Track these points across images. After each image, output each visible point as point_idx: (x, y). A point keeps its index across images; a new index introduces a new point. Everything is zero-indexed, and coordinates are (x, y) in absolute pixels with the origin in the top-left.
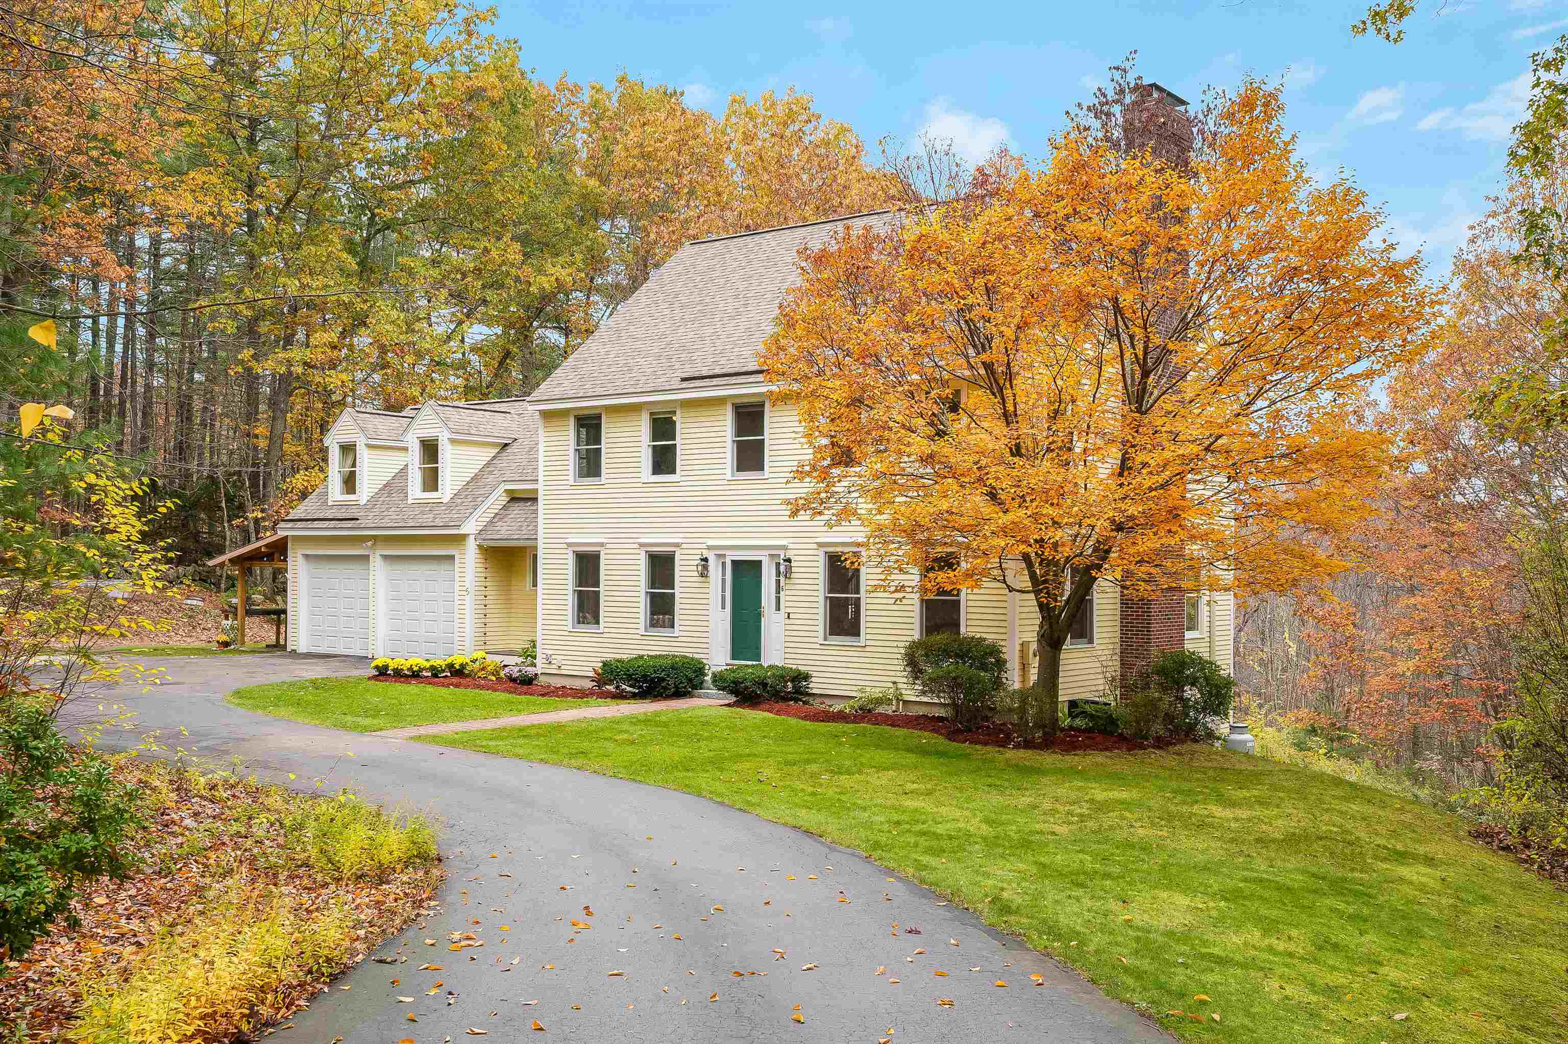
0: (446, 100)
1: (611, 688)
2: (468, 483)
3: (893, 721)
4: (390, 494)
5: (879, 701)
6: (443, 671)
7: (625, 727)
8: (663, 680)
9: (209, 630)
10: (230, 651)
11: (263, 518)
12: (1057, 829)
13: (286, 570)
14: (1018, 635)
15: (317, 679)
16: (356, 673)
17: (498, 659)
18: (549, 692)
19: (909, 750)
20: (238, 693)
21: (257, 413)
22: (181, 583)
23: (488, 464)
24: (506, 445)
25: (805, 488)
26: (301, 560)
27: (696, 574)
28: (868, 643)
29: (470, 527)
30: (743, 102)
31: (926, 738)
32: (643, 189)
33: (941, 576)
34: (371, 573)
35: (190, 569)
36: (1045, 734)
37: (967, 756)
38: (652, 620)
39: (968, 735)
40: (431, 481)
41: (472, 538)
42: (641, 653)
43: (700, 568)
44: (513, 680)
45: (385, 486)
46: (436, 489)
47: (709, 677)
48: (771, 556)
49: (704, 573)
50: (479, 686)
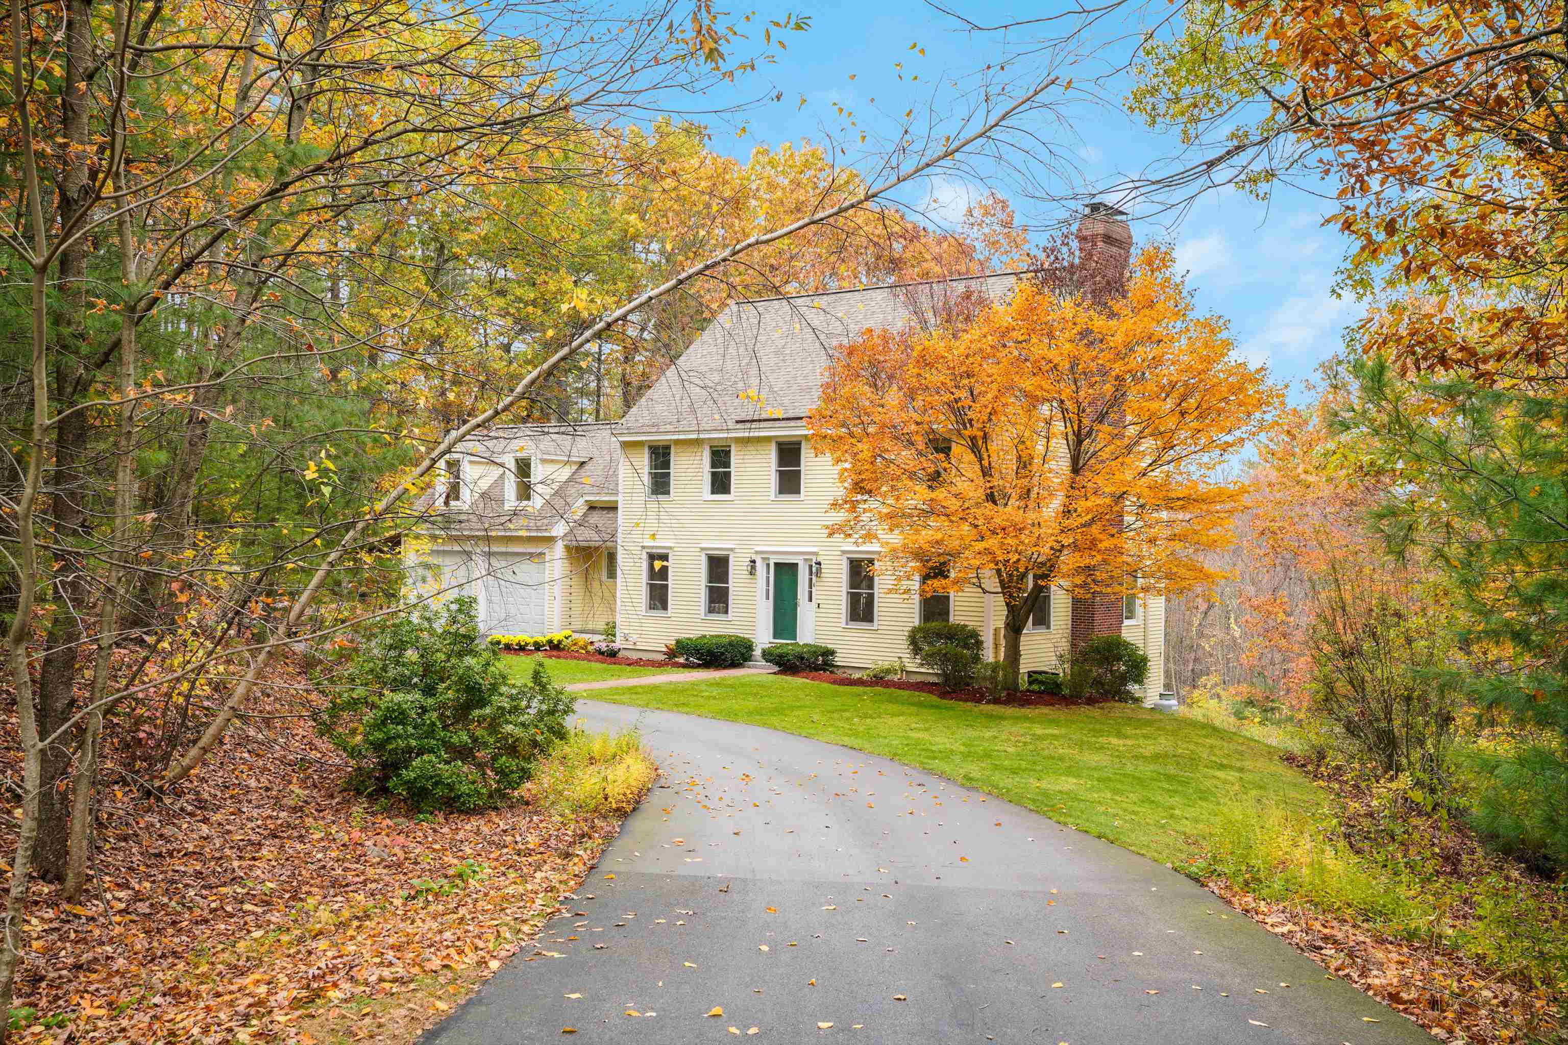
1: (681, 660)
2: (554, 494)
3: (900, 685)
4: (488, 502)
5: (888, 671)
6: (544, 646)
7: (704, 687)
8: (723, 654)
12: (1009, 749)
14: (992, 623)
17: (587, 637)
18: (638, 663)
19: (913, 704)
23: (570, 479)
24: (583, 463)
25: (840, 516)
27: (746, 573)
28: (879, 628)
29: (559, 531)
31: (923, 697)
33: (936, 583)
34: (474, 566)
36: (1008, 694)
37: (952, 708)
38: (709, 608)
39: (954, 695)
40: (525, 491)
41: (559, 540)
42: (704, 633)
43: (749, 568)
44: (601, 652)
45: (484, 494)
46: (528, 498)
47: (757, 652)
48: (806, 560)
49: (752, 570)
50: (575, 658)
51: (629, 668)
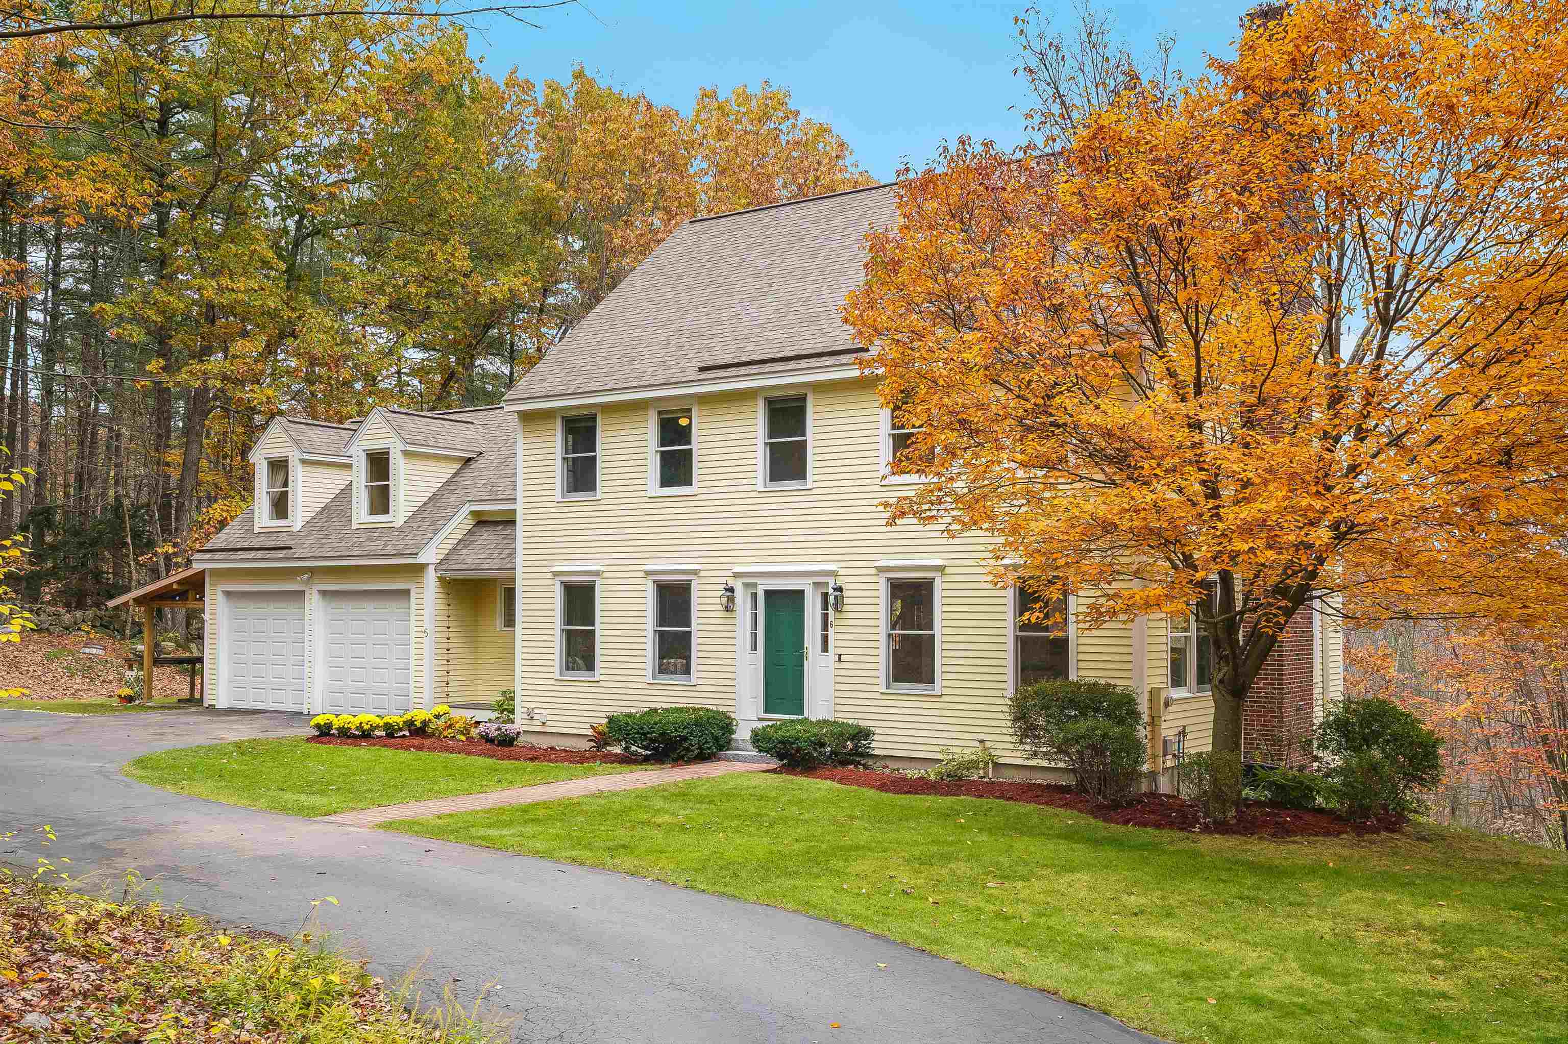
0: (387, 84)
1: (617, 750)
2: (425, 504)
4: (329, 519)
5: (973, 765)
6: (401, 730)
8: (685, 739)
9: (110, 682)
10: (134, 707)
11: (175, 554)
13: (203, 611)
14: (1147, 680)
15: (243, 742)
16: (291, 732)
17: (468, 714)
18: (536, 755)
20: (141, 763)
21: (168, 437)
22: (79, 629)
23: (448, 482)
24: (469, 459)
26: (220, 598)
27: (720, 608)
28: (945, 691)
29: (430, 556)
30: (714, 95)
32: (606, 190)
34: (307, 612)
35: (90, 613)
38: (660, 665)
40: (381, 501)
41: (431, 569)
42: (653, 706)
43: (724, 600)
44: (489, 739)
45: (323, 509)
46: (386, 511)
47: (743, 733)
48: (816, 584)
49: (729, 606)
50: (447, 749)
51: (530, 765)
